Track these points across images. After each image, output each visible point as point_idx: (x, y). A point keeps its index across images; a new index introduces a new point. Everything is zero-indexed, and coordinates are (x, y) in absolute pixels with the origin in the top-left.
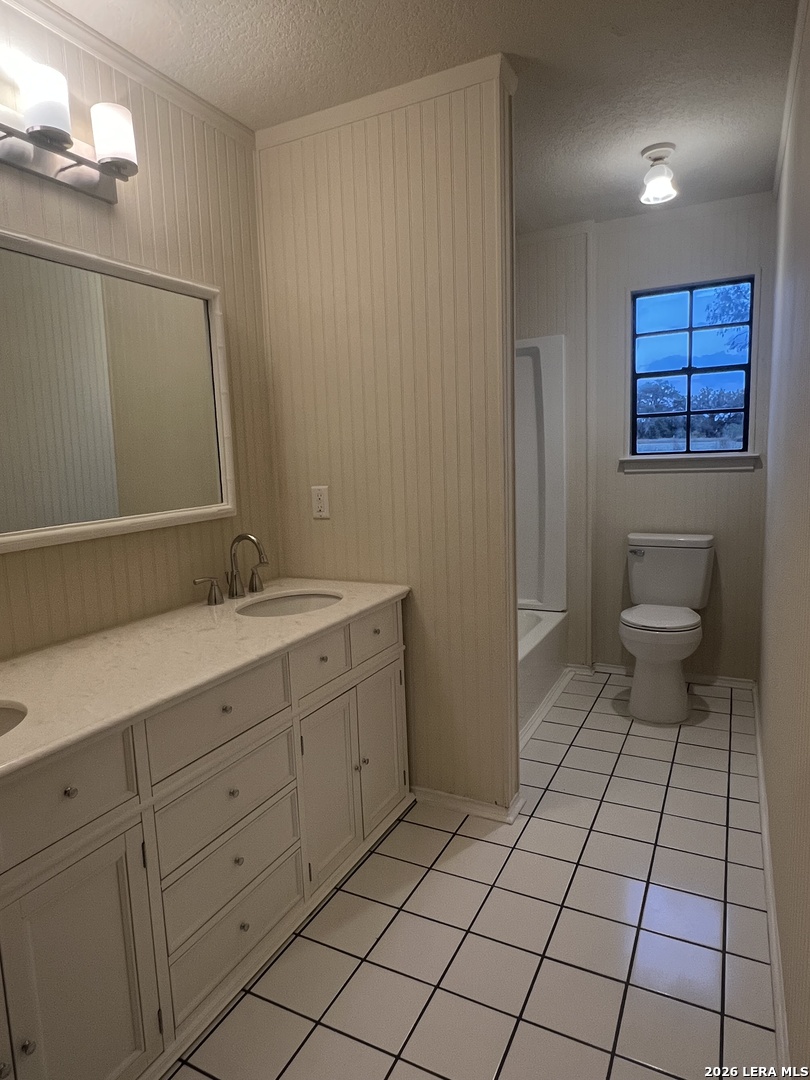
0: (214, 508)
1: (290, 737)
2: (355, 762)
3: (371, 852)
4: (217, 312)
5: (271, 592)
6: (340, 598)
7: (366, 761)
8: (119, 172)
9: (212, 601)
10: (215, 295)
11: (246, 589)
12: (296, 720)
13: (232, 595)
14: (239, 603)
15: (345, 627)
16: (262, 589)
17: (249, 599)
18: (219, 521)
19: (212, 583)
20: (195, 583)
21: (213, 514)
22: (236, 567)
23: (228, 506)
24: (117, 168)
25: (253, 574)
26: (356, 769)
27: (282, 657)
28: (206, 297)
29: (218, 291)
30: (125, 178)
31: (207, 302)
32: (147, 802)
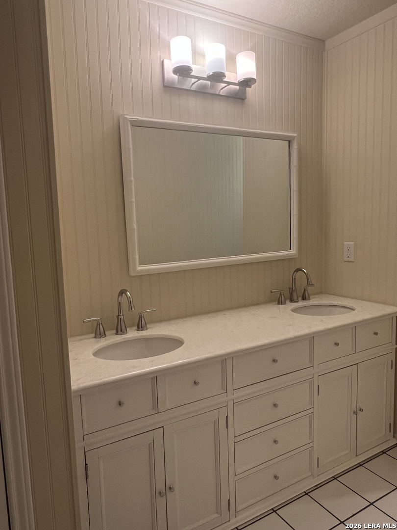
0: (285, 253)
1: (311, 384)
2: (354, 408)
3: (360, 465)
4: (295, 146)
5: (313, 301)
6: (353, 309)
7: (361, 410)
8: (247, 84)
9: (280, 302)
10: (294, 138)
11: (300, 298)
12: (316, 376)
13: (292, 301)
14: (295, 305)
15: (354, 326)
16: (309, 299)
17: (301, 303)
18: (289, 260)
19: (281, 292)
20: (271, 292)
21: (284, 256)
22: (295, 286)
23: (293, 252)
24: (247, 83)
25: (305, 290)
26: (354, 413)
27: (310, 338)
28: (289, 139)
29: (296, 135)
30: (250, 87)
31: (290, 142)
32: (231, 397)
